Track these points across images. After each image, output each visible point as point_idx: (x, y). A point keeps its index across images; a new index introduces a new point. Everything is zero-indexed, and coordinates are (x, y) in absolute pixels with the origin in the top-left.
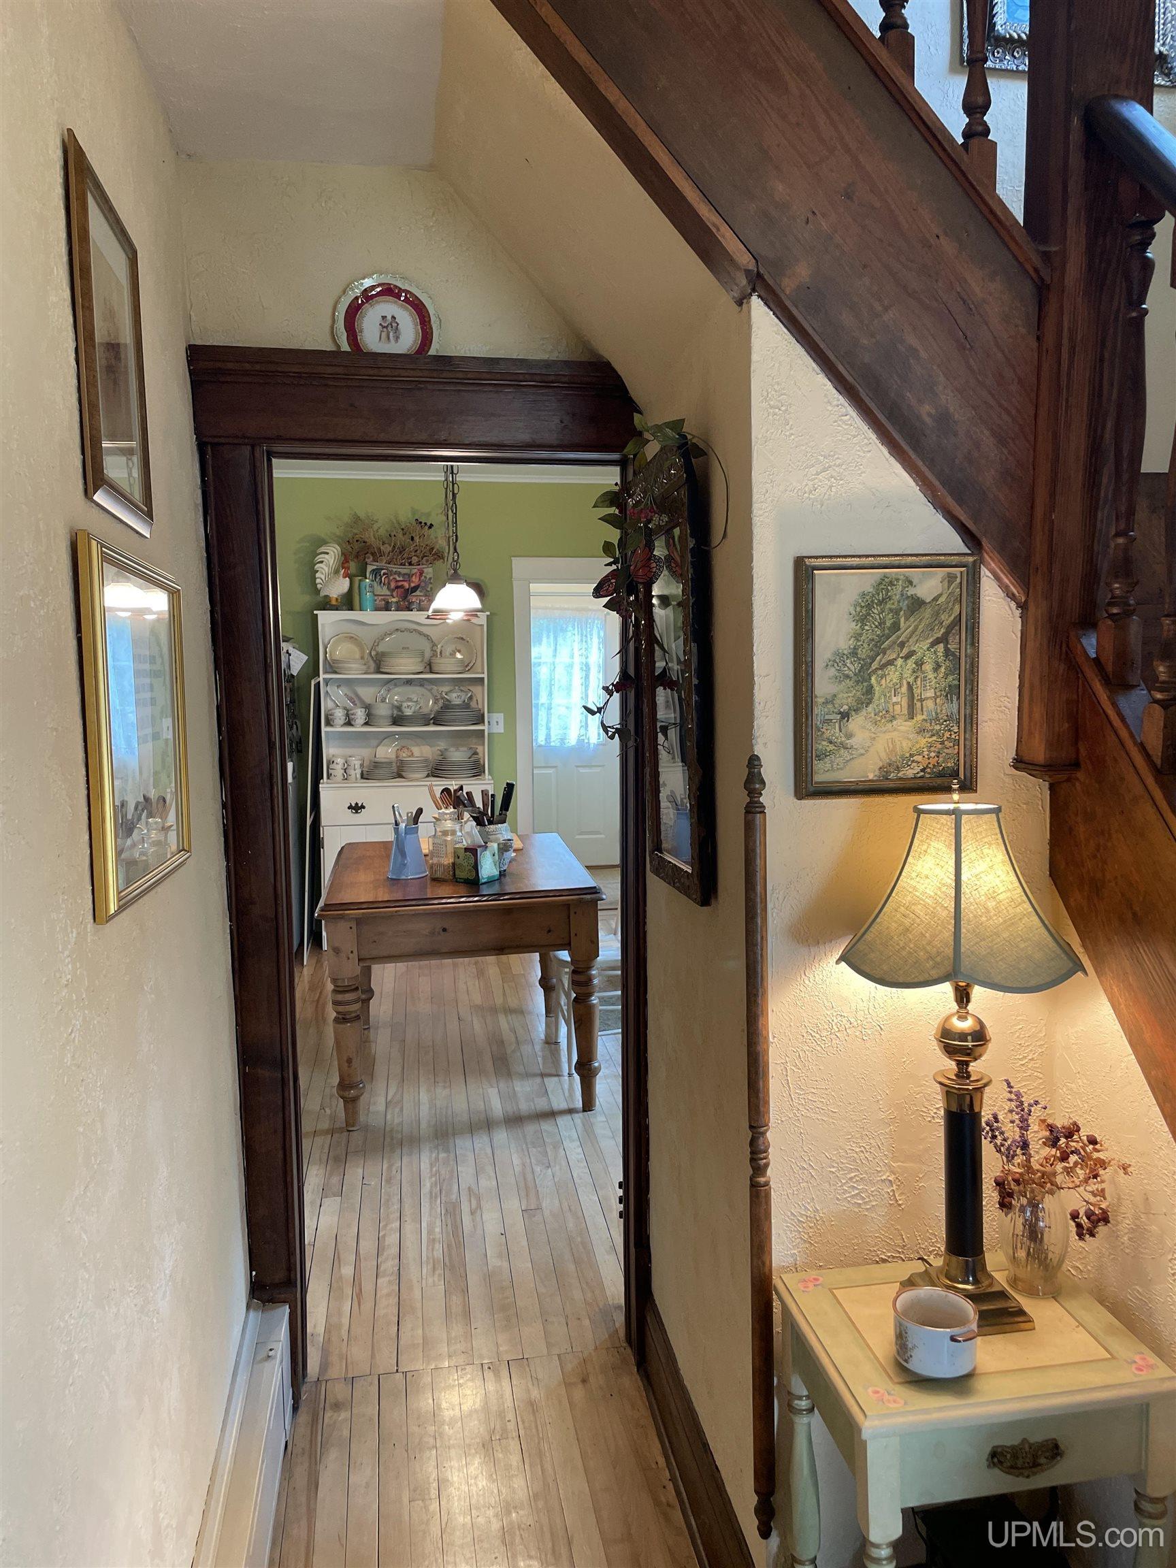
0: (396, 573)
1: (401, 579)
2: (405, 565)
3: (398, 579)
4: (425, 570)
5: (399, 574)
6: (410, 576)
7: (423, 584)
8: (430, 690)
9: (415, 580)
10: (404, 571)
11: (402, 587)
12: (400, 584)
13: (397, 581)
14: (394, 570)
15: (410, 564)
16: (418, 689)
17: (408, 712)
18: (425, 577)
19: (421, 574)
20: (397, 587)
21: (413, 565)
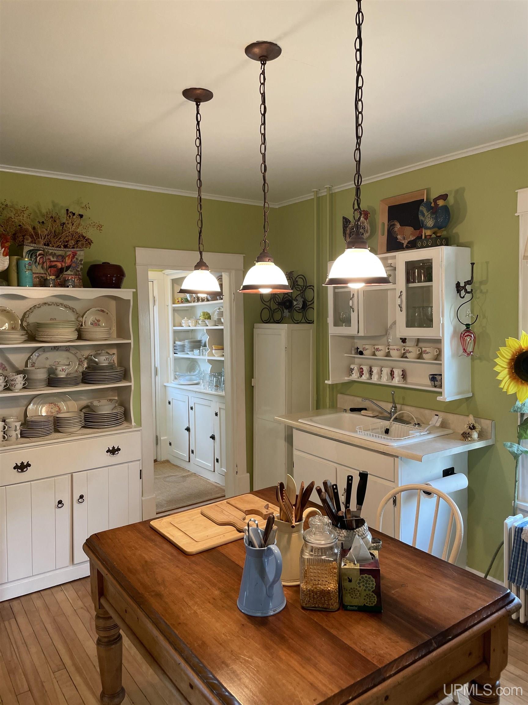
0: (51, 254)
1: (55, 260)
2: (60, 247)
3: (52, 259)
4: (78, 253)
5: (54, 255)
6: (63, 257)
7: (74, 265)
8: (75, 354)
9: (68, 261)
10: (60, 252)
11: (55, 266)
12: (54, 264)
13: (51, 261)
14: (50, 251)
15: (65, 247)
16: (65, 354)
17: (62, 375)
18: (77, 259)
19: (74, 256)
20: (50, 267)
21: (68, 248)
